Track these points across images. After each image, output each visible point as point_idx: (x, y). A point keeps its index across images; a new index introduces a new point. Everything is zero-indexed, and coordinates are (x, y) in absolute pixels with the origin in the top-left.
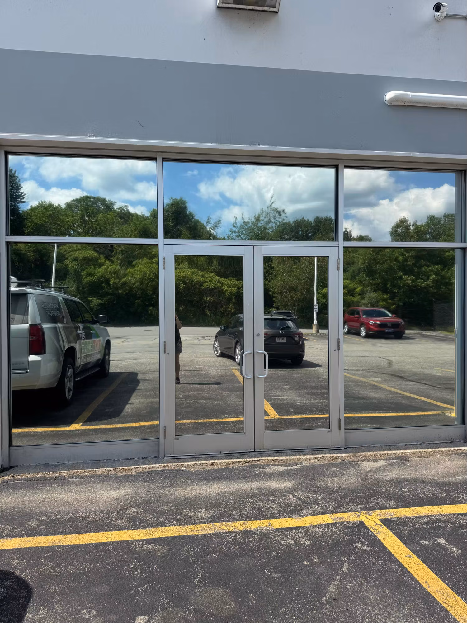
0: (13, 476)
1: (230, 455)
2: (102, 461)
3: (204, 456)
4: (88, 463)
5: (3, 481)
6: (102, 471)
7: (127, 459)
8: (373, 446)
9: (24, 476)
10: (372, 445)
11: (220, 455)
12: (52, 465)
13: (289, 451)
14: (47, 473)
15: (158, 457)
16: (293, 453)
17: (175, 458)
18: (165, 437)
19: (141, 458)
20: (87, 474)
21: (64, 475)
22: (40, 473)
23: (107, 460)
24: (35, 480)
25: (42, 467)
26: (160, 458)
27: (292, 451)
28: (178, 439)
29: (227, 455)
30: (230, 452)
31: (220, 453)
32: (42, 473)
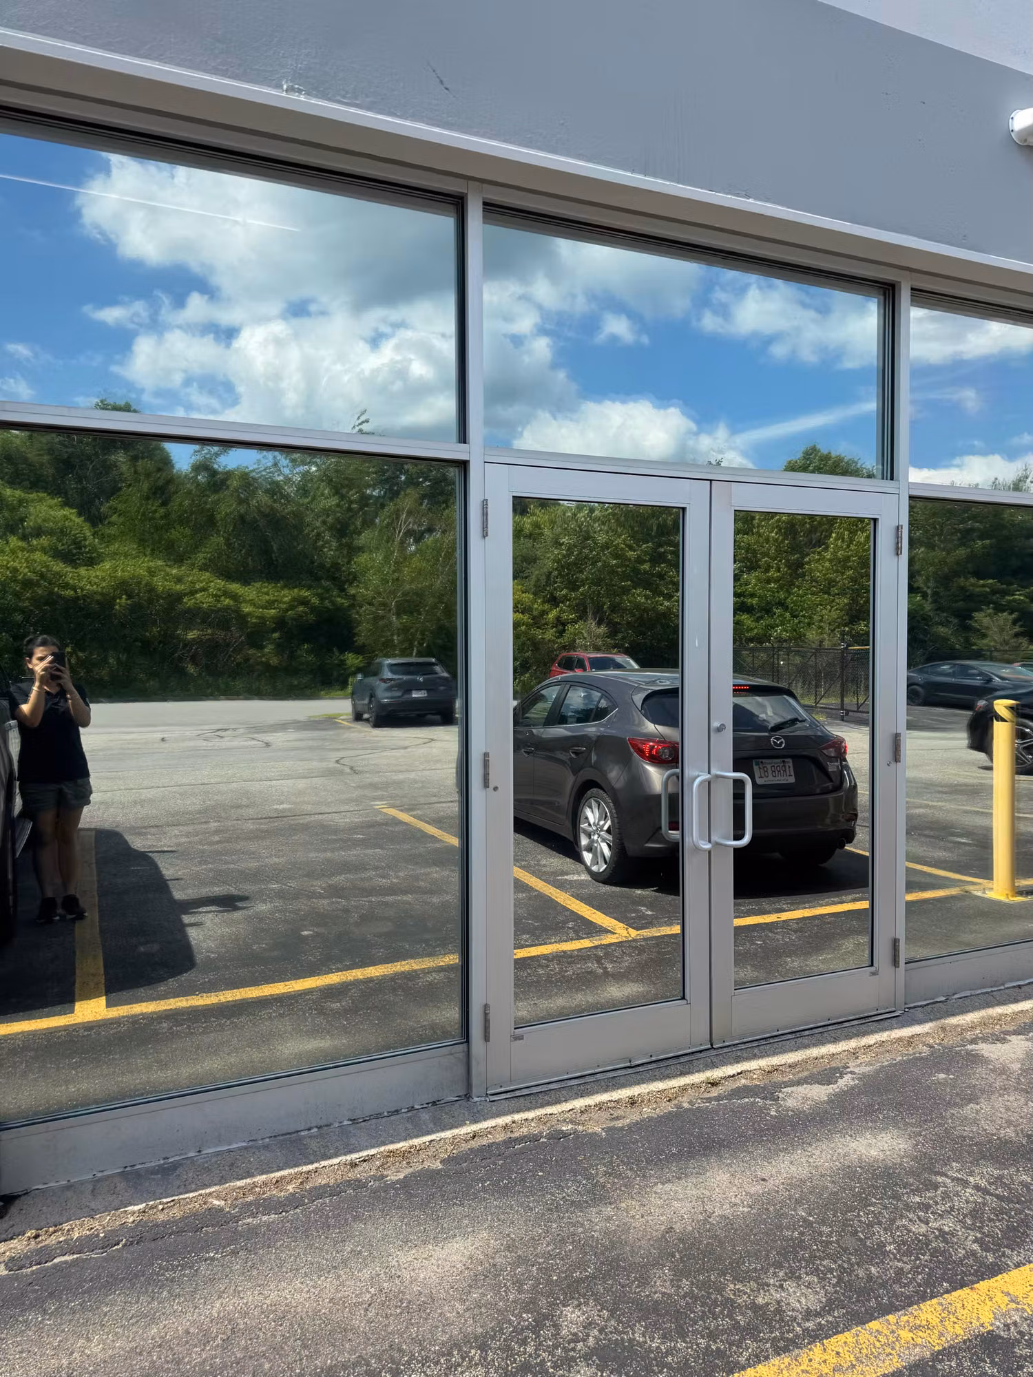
0: (37, 1236)
1: (654, 1065)
2: (306, 1132)
3: (592, 1079)
4: (266, 1147)
5: (14, 1263)
6: (329, 1170)
7: (379, 1116)
8: (956, 996)
9: (78, 1230)
10: (954, 994)
11: (630, 1071)
12: (153, 1172)
13: (790, 1036)
14: (152, 1208)
15: (468, 1096)
16: (806, 1041)
17: (518, 1093)
18: (486, 1038)
19: (417, 1107)
20: (290, 1188)
21: (216, 1202)
22: (130, 1208)
23: (319, 1128)
24: (132, 1243)
25: (121, 1186)
26: (476, 1099)
27: (798, 1035)
28: (521, 1038)
29: (649, 1067)
30: (654, 1059)
31: (628, 1064)
32: (136, 1208)
